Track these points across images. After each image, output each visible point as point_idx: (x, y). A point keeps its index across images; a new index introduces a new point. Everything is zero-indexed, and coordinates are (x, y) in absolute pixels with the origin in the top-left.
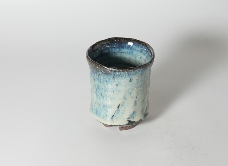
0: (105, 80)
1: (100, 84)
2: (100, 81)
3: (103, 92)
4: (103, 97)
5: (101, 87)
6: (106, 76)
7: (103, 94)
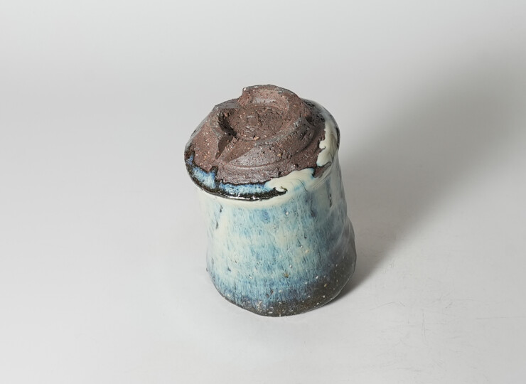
0: (254, 286)
1: (265, 275)
2: (266, 281)
3: (254, 263)
4: (252, 251)
5: (262, 270)
6: (250, 296)
7: (255, 257)
